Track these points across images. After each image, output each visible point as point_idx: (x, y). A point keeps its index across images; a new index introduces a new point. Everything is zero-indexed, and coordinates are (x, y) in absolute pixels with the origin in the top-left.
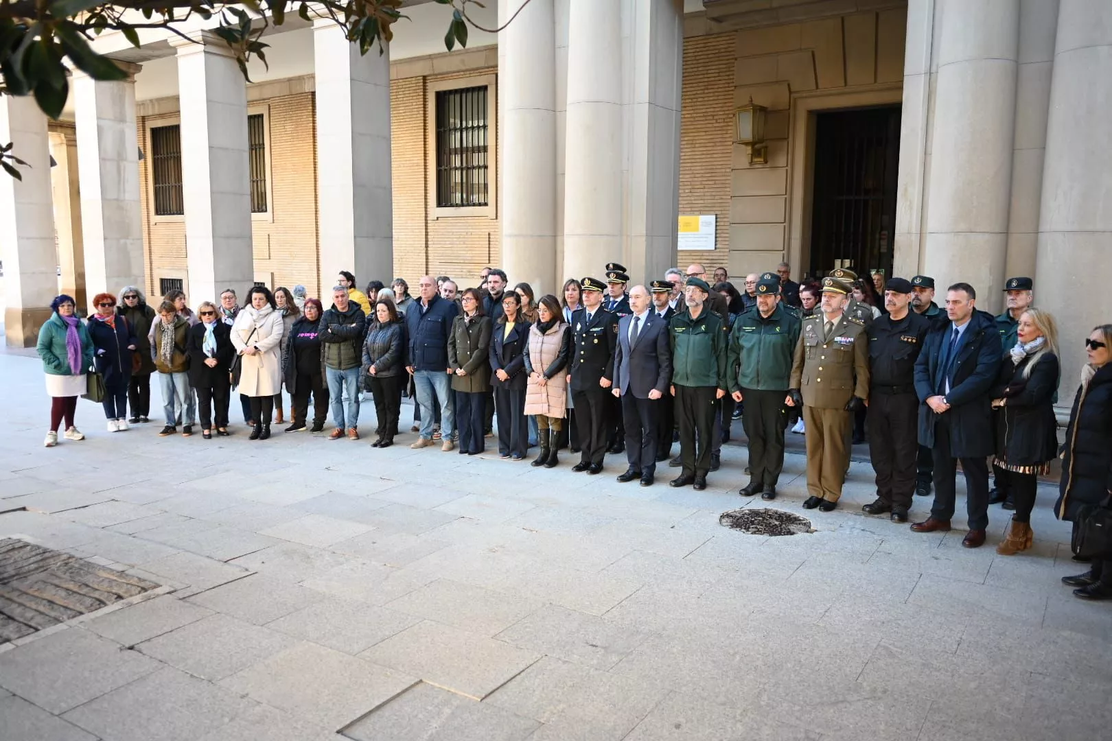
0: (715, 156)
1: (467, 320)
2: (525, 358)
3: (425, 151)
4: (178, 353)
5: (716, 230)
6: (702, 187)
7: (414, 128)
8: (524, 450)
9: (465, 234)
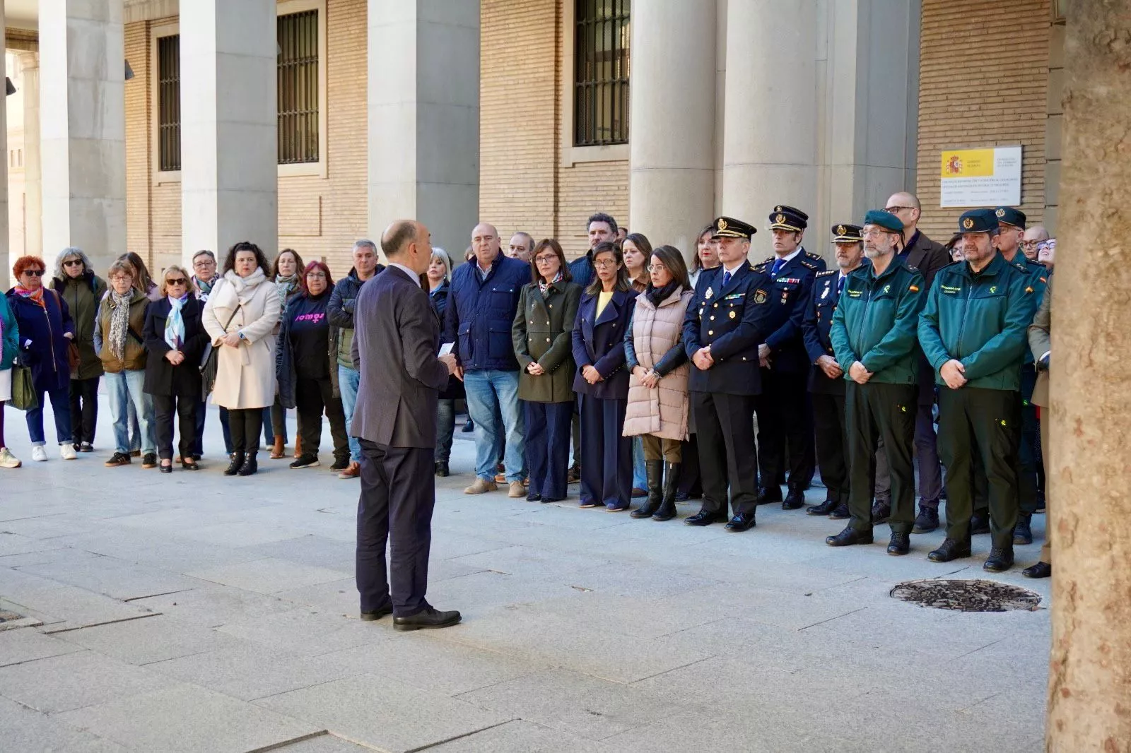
0: (1021, 47)
1: (544, 289)
2: (627, 346)
3: (557, 56)
4: (134, 341)
5: (1023, 172)
6: (1000, 99)
7: (540, 22)
8: (625, 497)
9: (617, 188)
